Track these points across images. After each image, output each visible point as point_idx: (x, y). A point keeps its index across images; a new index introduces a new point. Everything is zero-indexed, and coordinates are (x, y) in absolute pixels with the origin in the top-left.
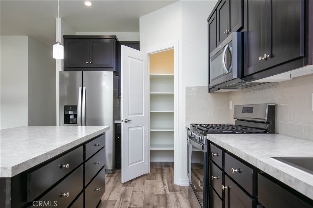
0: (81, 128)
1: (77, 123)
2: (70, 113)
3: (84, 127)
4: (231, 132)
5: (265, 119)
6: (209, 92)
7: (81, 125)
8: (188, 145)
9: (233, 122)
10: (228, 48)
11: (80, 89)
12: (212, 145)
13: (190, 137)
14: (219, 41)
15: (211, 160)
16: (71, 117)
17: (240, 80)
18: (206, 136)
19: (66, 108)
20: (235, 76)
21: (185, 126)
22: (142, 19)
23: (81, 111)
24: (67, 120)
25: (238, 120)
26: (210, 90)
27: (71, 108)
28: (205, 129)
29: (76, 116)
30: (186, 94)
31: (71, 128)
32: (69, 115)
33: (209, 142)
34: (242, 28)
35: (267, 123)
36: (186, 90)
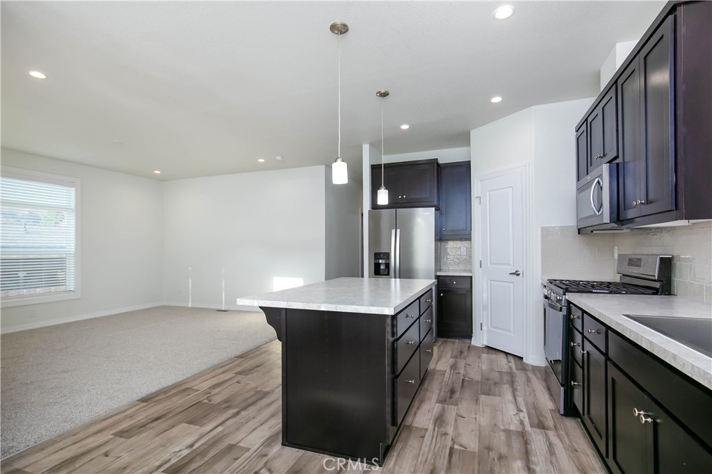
0: (395, 282)
1: (389, 275)
2: (380, 261)
3: (398, 280)
4: (607, 292)
5: (655, 276)
6: (579, 233)
7: (395, 278)
8: (545, 310)
9: (616, 278)
10: (598, 182)
11: (393, 231)
12: (573, 308)
13: (546, 297)
14: (591, 165)
15: (572, 325)
16: (382, 267)
17: (614, 225)
18: (565, 295)
19: (377, 256)
20: (606, 219)
21: (540, 281)
22: (473, 133)
23: (395, 260)
24: (377, 271)
25: (624, 275)
26: (579, 231)
27: (382, 256)
28: (564, 287)
29: (388, 265)
30: (542, 236)
31: (382, 280)
32: (379, 264)
33: (569, 303)
34: (617, 157)
35: (658, 281)
36: (542, 231)
